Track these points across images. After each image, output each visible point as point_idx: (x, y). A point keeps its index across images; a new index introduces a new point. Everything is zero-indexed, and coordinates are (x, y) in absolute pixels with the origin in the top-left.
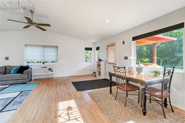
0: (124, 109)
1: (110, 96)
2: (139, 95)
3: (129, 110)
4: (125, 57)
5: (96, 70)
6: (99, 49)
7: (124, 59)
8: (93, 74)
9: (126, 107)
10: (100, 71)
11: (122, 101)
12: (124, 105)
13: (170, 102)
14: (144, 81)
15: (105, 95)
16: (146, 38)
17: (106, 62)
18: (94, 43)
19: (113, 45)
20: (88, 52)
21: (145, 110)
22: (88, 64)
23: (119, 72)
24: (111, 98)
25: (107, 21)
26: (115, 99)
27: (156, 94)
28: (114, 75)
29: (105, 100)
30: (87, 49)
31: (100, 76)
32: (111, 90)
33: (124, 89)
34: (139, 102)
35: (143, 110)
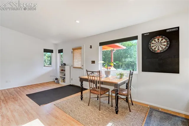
0: (100, 113)
1: (82, 102)
2: (109, 97)
3: (104, 113)
4: (92, 61)
5: (59, 76)
6: (62, 52)
7: (92, 63)
8: (55, 81)
9: (100, 110)
10: (64, 77)
11: (96, 106)
12: (98, 109)
13: (131, 98)
14: (117, 83)
15: (76, 103)
16: (109, 45)
17: (71, 66)
18: (56, 45)
19: (80, 48)
20: (45, 55)
21: (117, 109)
22: (48, 69)
23: (93, 76)
24: (84, 105)
25: (78, 22)
26: (88, 105)
27: (124, 93)
28: (86, 80)
29: (78, 108)
30: (46, 51)
31: (64, 82)
32: (82, 96)
33: (98, 93)
34: (109, 103)
35: (116, 109)
